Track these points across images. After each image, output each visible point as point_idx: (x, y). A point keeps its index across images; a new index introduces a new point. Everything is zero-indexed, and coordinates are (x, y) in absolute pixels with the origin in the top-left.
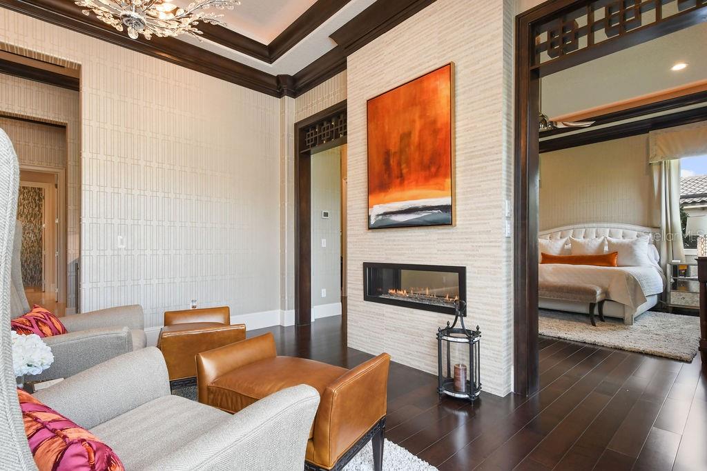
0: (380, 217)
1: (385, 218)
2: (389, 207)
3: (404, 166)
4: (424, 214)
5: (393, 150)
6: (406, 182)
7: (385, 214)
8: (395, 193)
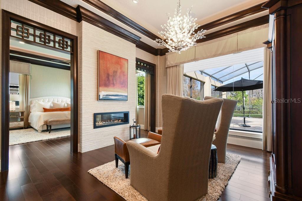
0: (105, 96)
1: (106, 96)
2: (109, 93)
3: (114, 81)
4: (121, 97)
5: (111, 74)
6: (115, 86)
7: (107, 95)
8: (111, 88)
